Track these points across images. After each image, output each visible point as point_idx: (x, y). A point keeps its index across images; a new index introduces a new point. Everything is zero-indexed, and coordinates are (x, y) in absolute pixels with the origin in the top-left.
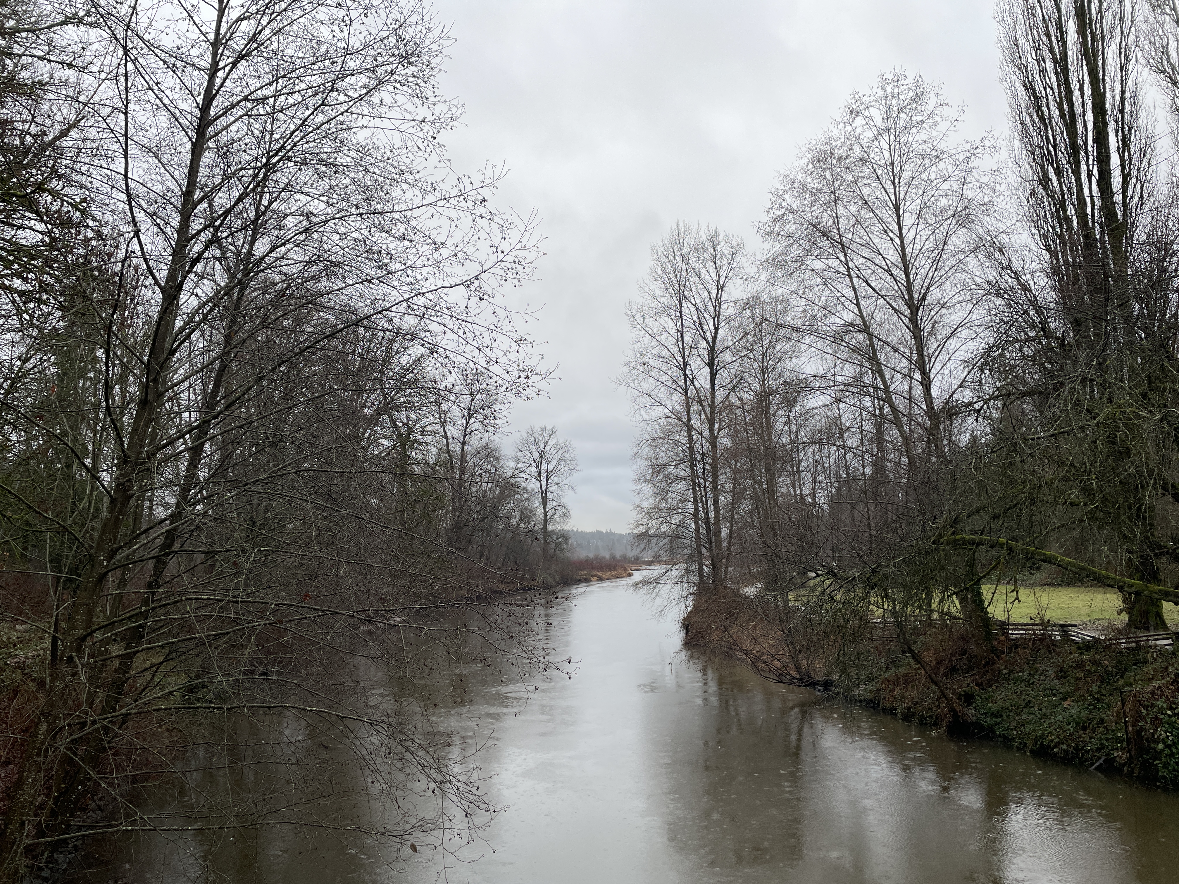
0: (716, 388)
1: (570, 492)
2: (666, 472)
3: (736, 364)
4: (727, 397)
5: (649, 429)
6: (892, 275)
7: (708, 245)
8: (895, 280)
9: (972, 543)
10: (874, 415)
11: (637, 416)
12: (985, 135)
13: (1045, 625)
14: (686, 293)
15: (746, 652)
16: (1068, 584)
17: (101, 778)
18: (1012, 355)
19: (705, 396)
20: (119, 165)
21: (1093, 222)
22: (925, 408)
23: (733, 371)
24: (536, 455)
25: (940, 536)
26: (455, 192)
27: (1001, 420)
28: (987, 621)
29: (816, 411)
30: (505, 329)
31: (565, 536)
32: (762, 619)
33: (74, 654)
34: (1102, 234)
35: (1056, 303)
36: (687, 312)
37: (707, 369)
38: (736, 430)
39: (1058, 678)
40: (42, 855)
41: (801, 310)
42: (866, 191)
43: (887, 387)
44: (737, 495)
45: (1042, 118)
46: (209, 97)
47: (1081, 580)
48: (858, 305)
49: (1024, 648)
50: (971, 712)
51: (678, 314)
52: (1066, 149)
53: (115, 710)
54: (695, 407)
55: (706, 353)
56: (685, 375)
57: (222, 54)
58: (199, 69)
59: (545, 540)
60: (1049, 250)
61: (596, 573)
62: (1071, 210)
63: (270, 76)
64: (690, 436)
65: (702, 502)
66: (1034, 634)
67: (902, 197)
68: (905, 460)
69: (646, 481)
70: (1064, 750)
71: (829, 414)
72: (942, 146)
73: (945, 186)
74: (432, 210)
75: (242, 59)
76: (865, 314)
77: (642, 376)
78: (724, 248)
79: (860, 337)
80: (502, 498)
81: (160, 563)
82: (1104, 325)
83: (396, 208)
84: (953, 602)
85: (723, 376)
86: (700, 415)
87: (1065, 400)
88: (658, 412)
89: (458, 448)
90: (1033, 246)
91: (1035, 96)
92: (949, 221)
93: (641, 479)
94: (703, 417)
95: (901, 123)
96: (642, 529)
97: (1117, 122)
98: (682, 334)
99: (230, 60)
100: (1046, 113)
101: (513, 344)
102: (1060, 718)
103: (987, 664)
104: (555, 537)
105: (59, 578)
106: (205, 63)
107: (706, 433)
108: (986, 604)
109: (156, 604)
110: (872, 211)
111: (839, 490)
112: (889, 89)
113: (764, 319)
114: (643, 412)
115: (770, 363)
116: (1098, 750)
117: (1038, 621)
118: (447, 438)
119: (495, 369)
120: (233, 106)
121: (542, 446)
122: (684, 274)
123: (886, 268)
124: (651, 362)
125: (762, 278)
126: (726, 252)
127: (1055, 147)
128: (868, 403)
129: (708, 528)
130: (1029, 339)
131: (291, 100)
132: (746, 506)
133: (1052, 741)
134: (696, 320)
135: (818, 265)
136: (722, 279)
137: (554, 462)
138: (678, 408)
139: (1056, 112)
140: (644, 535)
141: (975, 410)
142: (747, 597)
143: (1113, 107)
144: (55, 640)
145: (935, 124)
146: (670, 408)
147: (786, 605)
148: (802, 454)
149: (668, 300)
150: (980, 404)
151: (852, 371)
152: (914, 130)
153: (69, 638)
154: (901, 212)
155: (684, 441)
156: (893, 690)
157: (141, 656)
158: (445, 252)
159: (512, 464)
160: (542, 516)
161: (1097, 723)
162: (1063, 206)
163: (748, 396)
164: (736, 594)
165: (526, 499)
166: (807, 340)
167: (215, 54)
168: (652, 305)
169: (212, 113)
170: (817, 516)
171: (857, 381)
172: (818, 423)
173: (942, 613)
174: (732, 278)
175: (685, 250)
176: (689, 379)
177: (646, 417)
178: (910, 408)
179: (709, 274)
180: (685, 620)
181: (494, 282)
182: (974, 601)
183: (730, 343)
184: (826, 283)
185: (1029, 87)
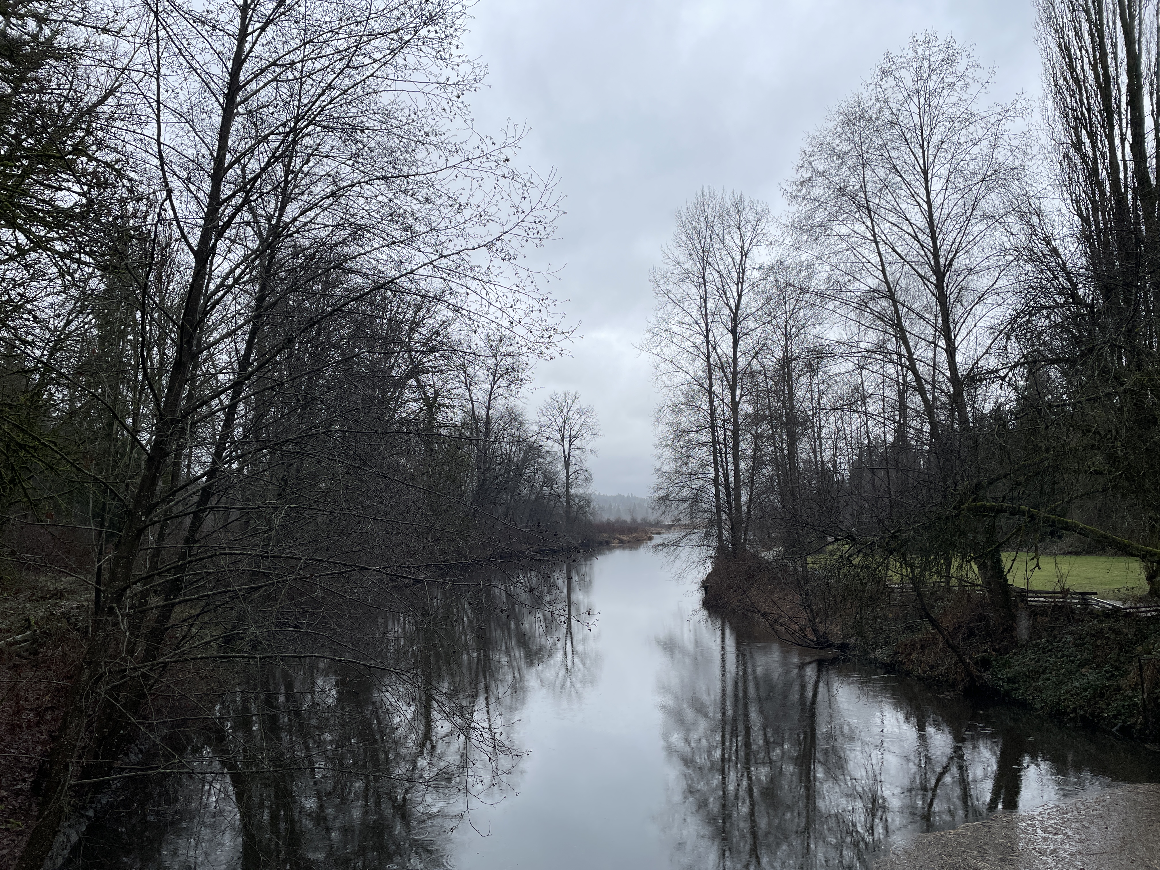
0: (739, 354)
1: (592, 457)
2: (687, 438)
3: (759, 331)
4: (749, 364)
5: (671, 395)
6: (918, 241)
7: (733, 212)
8: (922, 246)
9: (992, 509)
10: (898, 382)
11: (659, 382)
12: (1017, 97)
13: (1065, 593)
14: (710, 259)
15: (764, 615)
16: (1089, 553)
17: (140, 723)
18: (1041, 322)
19: (728, 363)
20: (151, 130)
21: (1126, 186)
22: (949, 375)
23: (756, 338)
24: (560, 420)
25: (961, 503)
26: (478, 153)
27: (1026, 388)
28: (1005, 588)
29: (838, 378)
30: (527, 289)
31: (587, 500)
32: (780, 583)
33: (115, 605)
34: (1135, 199)
35: (1087, 269)
36: (711, 278)
37: (730, 336)
38: (758, 396)
39: (1076, 645)
40: (86, 795)
41: (826, 275)
42: (894, 154)
43: (910, 354)
44: (757, 462)
45: (1076, 81)
46: (239, 61)
47: (1103, 549)
48: (883, 271)
49: (1042, 615)
50: (987, 676)
51: (702, 280)
52: (1100, 111)
53: (155, 658)
54: (717, 374)
55: (729, 319)
56: (708, 342)
57: (250, 20)
58: (229, 35)
59: (568, 502)
60: (1081, 216)
61: (618, 535)
62: (1103, 175)
63: (298, 41)
64: (711, 403)
65: (722, 467)
66: (1055, 602)
67: (930, 160)
68: (927, 427)
69: (667, 445)
70: (1081, 716)
71: (852, 380)
72: (973, 108)
73: (976, 149)
74: (456, 171)
75: (270, 23)
76: (890, 279)
77: (665, 342)
78: (749, 215)
79: (884, 303)
80: (526, 461)
81: (197, 520)
82: (1134, 291)
83: (421, 170)
84: (971, 567)
85: (746, 344)
86: (722, 381)
87: (1092, 367)
88: (680, 378)
89: (484, 413)
90: (1064, 211)
91: (1070, 58)
92: (978, 186)
93: (662, 443)
94: (725, 383)
95: (932, 85)
96: (663, 493)
97: (1151, 85)
98: (705, 301)
99: (258, 25)
100: (1081, 76)
101: (536, 305)
102: (1077, 684)
103: (1005, 630)
104: (577, 500)
105: (101, 532)
106: (235, 27)
107: (728, 400)
108: (1006, 570)
109: (193, 558)
110: (901, 176)
111: (860, 456)
112: (920, 51)
113: (788, 284)
114: (665, 378)
115: (794, 330)
116: (1115, 717)
117: (1058, 589)
118: (472, 402)
119: (519, 330)
120: (262, 71)
121: (565, 411)
122: (708, 240)
123: (912, 233)
124: (674, 328)
125: (786, 242)
126: (751, 218)
127: (1089, 110)
128: (891, 369)
129: (728, 495)
130: (1057, 305)
131: (318, 65)
132: (767, 471)
133: (1068, 707)
134: (720, 286)
135: (844, 230)
136: (746, 245)
137: (577, 427)
138: (701, 374)
139: (1089, 73)
140: (665, 499)
141: (1000, 377)
142: (767, 562)
143: (1149, 70)
144: (98, 592)
145: (966, 86)
146: (692, 374)
147: (805, 568)
148: (823, 422)
149: (692, 266)
150: (1005, 371)
151: (875, 338)
152: (945, 92)
153: (110, 590)
154: (930, 176)
155: (705, 407)
156: (910, 654)
157: (178, 609)
158: (468, 213)
159: (536, 428)
160: (565, 480)
161: (1115, 690)
162: (1095, 172)
163: (769, 362)
164: (755, 557)
165: (550, 463)
166: (831, 305)
167: (243, 18)
168: (676, 272)
169: (242, 78)
170: (837, 482)
171: (880, 348)
172: (841, 389)
173: (961, 580)
174: (756, 245)
175: (709, 216)
176: (710, 345)
177: (668, 383)
178: (934, 376)
179: (733, 241)
180: (703, 582)
181: (515, 243)
182: (993, 568)
183: (754, 310)
184: (851, 248)
185: (1065, 50)
